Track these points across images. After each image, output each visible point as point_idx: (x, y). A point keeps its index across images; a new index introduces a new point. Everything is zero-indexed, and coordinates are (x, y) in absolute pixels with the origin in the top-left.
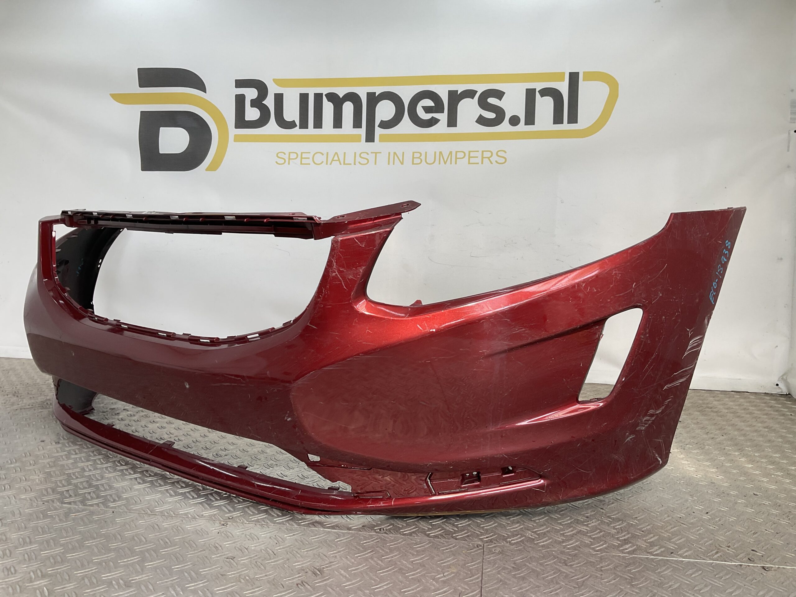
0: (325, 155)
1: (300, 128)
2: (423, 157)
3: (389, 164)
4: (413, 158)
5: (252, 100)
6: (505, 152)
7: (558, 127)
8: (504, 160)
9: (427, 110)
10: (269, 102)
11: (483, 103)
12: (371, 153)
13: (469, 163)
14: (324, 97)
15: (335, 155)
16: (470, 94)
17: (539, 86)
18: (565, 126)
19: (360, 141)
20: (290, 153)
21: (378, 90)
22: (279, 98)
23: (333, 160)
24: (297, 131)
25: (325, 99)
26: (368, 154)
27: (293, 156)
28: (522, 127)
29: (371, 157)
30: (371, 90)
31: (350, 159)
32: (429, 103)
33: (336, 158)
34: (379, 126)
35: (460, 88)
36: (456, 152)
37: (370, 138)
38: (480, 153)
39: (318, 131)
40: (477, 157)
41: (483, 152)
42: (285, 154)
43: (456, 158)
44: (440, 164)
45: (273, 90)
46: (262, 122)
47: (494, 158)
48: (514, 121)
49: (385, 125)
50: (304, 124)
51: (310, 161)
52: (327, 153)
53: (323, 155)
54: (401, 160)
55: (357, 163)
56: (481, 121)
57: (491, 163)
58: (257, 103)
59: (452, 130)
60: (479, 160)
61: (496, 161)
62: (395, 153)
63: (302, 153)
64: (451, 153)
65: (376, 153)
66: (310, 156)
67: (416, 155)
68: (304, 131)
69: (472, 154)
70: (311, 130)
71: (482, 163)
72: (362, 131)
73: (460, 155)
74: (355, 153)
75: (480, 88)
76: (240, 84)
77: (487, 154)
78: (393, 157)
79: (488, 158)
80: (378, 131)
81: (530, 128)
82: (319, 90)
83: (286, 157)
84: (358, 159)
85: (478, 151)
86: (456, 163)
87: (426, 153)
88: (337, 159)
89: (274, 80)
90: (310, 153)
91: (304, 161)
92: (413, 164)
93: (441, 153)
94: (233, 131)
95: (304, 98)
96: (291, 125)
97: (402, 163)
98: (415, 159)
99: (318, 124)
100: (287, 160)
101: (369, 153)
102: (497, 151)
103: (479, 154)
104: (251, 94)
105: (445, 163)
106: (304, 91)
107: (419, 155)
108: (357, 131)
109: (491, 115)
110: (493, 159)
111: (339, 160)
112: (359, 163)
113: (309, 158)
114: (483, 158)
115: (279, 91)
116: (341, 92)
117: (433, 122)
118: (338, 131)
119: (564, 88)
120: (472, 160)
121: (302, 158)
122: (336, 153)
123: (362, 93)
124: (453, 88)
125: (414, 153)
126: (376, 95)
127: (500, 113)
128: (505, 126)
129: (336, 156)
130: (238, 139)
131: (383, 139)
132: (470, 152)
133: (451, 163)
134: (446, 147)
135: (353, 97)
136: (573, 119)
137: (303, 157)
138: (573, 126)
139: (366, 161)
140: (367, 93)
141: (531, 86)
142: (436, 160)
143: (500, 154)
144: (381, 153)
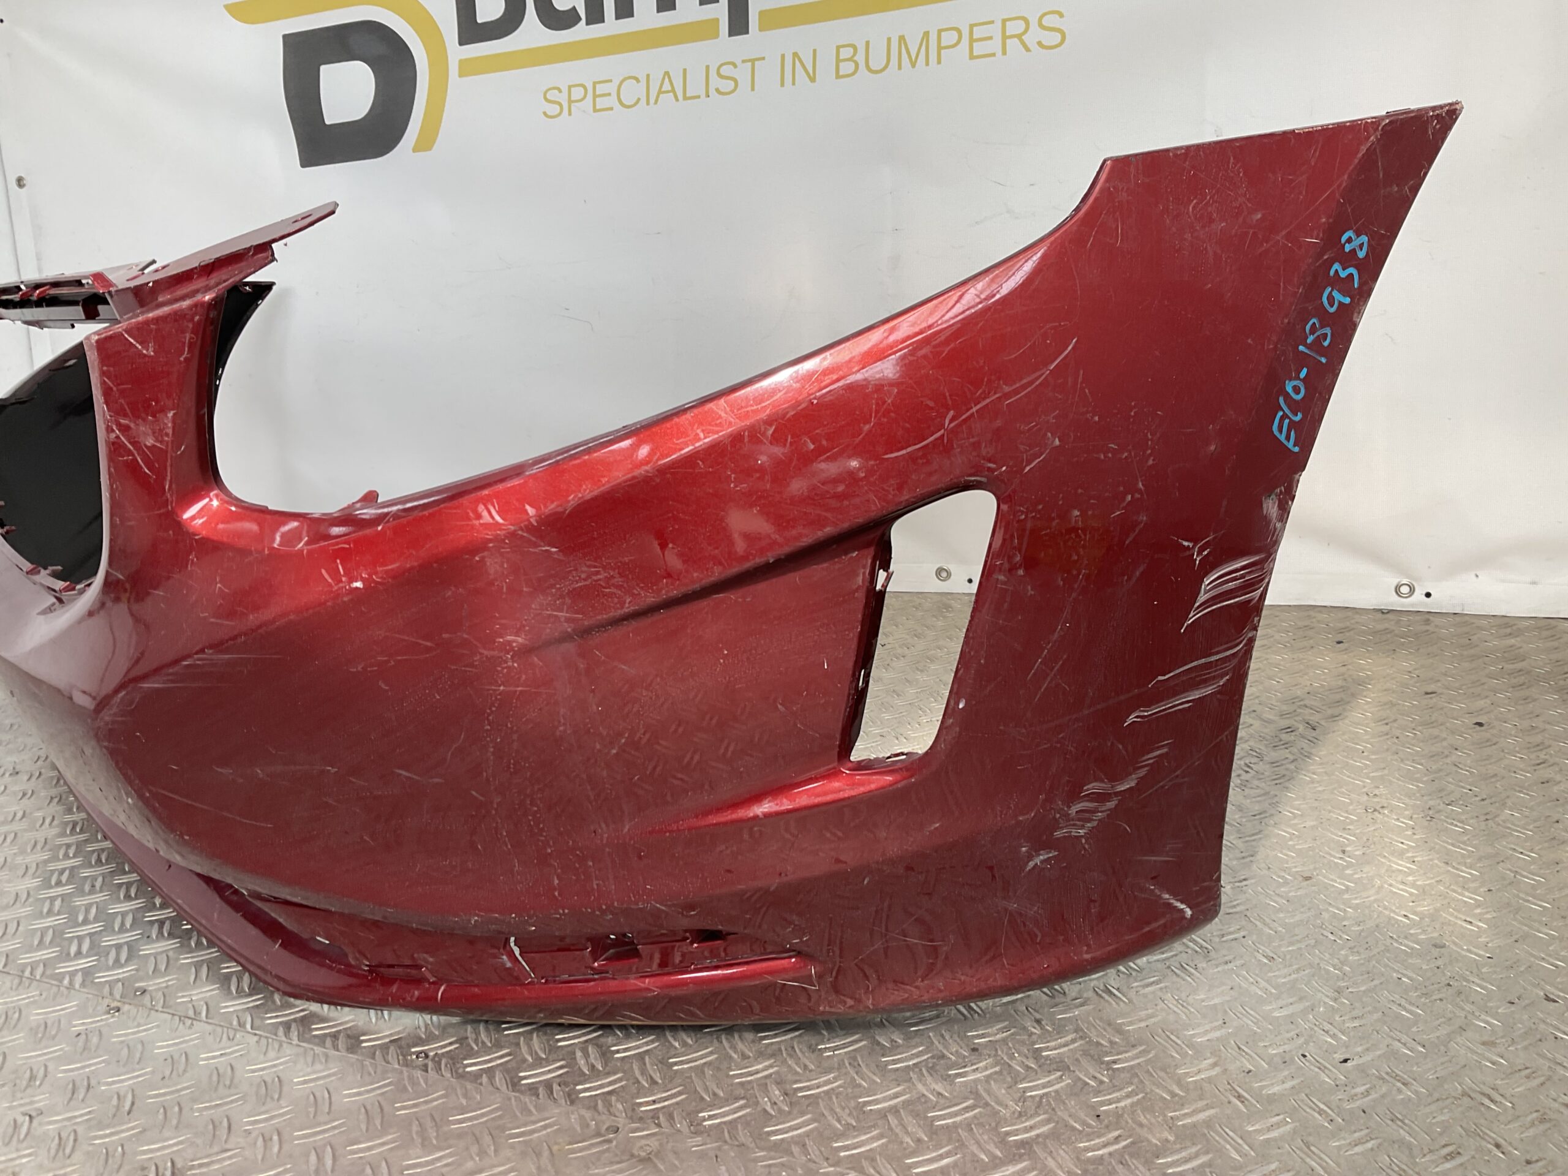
0: (644, 83)
1: (587, 24)
2: (860, 58)
3: (782, 85)
4: (838, 61)
6: (1061, 15)
8: (1057, 38)
12: (744, 61)
13: (972, 57)
15: (664, 79)
19: (717, 36)
20: (570, 87)
23: (660, 92)
24: (582, 31)
26: (735, 66)
27: (577, 93)
29: (743, 74)
31: (696, 86)
33: (667, 86)
36: (940, 31)
37: (739, 23)
38: (999, 24)
39: (626, 25)
41: (1004, 21)
42: (560, 91)
43: (940, 48)
44: (900, 68)
46: (511, 20)
47: (1034, 35)
50: (595, 13)
51: (612, 101)
52: (648, 76)
54: (811, 71)
55: (712, 91)
57: (1028, 50)
60: (995, 45)
61: (1039, 43)
62: (795, 55)
63: (594, 84)
64: (926, 35)
65: (753, 61)
66: (611, 88)
67: (846, 53)
68: (596, 30)
69: (978, 32)
70: (611, 25)
71: (1004, 53)
72: (721, 10)
73: (949, 38)
74: (707, 68)
78: (792, 67)
79: (1019, 36)
83: (563, 98)
84: (715, 82)
85: (993, 22)
87: (868, 43)
90: (610, 81)
91: (601, 103)
92: (838, 76)
93: (902, 38)
94: (457, 53)
96: (568, 19)
97: (813, 79)
98: (841, 64)
99: (625, 7)
100: (566, 105)
101: (738, 62)
102: (1039, 15)
103: (995, 30)
105: (913, 65)
107: (851, 52)
108: (710, 11)
110: (1030, 39)
111: (673, 91)
112: (717, 90)
113: (609, 94)
114: (1005, 38)
118: (666, 19)
120: (979, 48)
121: (595, 97)
122: (667, 73)
125: (838, 48)
129: (667, 80)
130: (468, 68)
131: (767, 21)
132: (972, 26)
133: (927, 64)
134: (913, 22)
137: (597, 93)
139: (731, 86)
142: (892, 58)
143: (1048, 21)
144: (763, 58)
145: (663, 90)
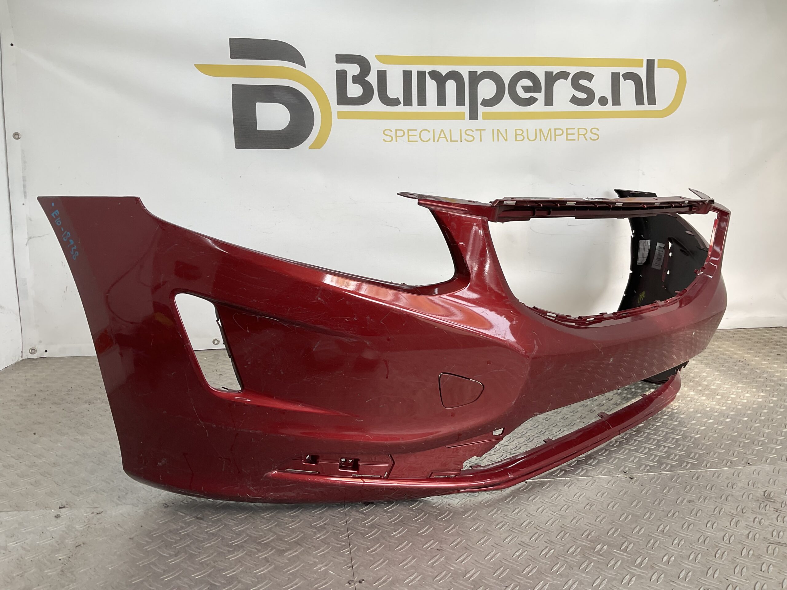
0: (432, 133)
1: (404, 106)
2: (525, 134)
3: (494, 141)
4: (516, 135)
5: (354, 77)
6: (598, 130)
7: (640, 108)
8: (596, 137)
9: (526, 89)
10: (372, 79)
11: (576, 85)
12: (476, 130)
13: (567, 140)
14: (427, 75)
16: (564, 75)
17: (622, 71)
18: (646, 107)
19: (464, 119)
20: (396, 130)
21: (480, 69)
22: (382, 75)
23: (439, 137)
24: (401, 108)
25: (427, 76)
26: (473, 131)
27: (400, 133)
28: (610, 107)
29: (477, 135)
30: (473, 68)
31: (456, 137)
32: (527, 82)
33: (442, 135)
34: (481, 104)
35: (556, 70)
36: (555, 129)
37: (473, 115)
38: (577, 130)
39: (422, 109)
40: (574, 134)
41: (579, 129)
42: (391, 131)
43: (555, 135)
44: (541, 140)
45: (375, 66)
46: (365, 98)
47: (589, 135)
48: (603, 101)
49: (487, 103)
50: (408, 102)
51: (417, 138)
52: (434, 130)
53: (429, 132)
54: (505, 137)
55: (463, 140)
56: (575, 100)
57: (586, 140)
58: (359, 79)
59: (549, 109)
60: (575, 137)
61: (590, 138)
62: (498, 130)
63: (408, 130)
64: (550, 130)
65: (480, 130)
66: (417, 133)
67: (520, 132)
68: (408, 109)
69: (570, 132)
70: (415, 107)
71: (578, 140)
72: (466, 109)
73: (559, 132)
74: (461, 130)
75: (573, 70)
76: (340, 59)
77: (582, 132)
78: (497, 134)
79: (584, 135)
80: (481, 109)
81: (616, 108)
82: (422, 68)
83: (393, 134)
84: (464, 136)
85: (574, 129)
86: (555, 140)
87: (527, 130)
88: (444, 136)
89: (376, 56)
90: (416, 130)
91: (411, 138)
92: (516, 140)
93: (541, 130)
94: (335, 108)
95: (407, 75)
96: (395, 102)
97: (506, 140)
98: (517, 136)
99: (422, 102)
100: (394, 137)
101: (474, 130)
102: (591, 129)
104: (353, 70)
105: (546, 140)
106: (407, 68)
107: (521, 132)
108: (461, 109)
109: (583, 96)
110: (587, 136)
111: (445, 137)
112: (465, 139)
113: (416, 135)
114: (579, 135)
115: (382, 67)
116: (444, 70)
117: (531, 101)
118: (441, 109)
119: (642, 73)
120: (570, 137)
121: (409, 136)
122: (442, 130)
123: (464, 71)
124: (549, 69)
125: (516, 130)
126: (478, 74)
127: (590, 93)
128: (595, 106)
129: (442, 133)
130: (341, 115)
131: (486, 116)
132: (567, 129)
133: (551, 140)
134: (545, 124)
135: (455, 76)
136: (652, 101)
137: (410, 134)
138: (652, 108)
139: (472, 138)
140: (469, 72)
141: (616, 70)
142: (537, 137)
143: (593, 131)
144: (485, 130)
145: (441, 136)
